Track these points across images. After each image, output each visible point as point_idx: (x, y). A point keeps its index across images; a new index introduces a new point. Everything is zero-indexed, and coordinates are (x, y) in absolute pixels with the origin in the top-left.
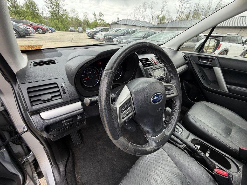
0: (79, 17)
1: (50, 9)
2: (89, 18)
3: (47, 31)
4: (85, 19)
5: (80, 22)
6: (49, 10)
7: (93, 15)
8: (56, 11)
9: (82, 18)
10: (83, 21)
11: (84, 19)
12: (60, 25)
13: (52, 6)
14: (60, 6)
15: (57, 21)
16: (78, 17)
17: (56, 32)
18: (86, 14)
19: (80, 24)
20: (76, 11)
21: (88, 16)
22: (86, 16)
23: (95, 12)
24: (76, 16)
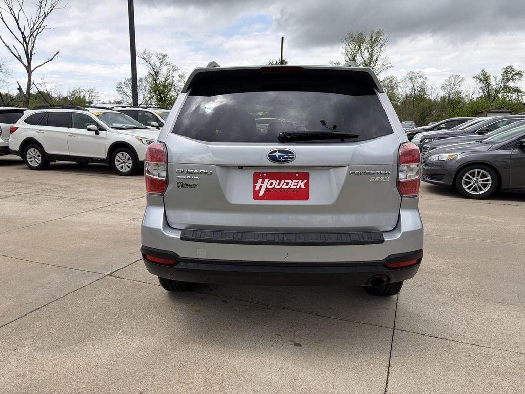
0: (428, 92)
4: (447, 95)
5: (426, 105)
7: (479, 81)
9: (438, 93)
11: (442, 94)
16: (423, 93)
18: (454, 80)
20: (422, 77)
21: (460, 86)
22: (452, 86)
23: (487, 70)
24: (419, 91)
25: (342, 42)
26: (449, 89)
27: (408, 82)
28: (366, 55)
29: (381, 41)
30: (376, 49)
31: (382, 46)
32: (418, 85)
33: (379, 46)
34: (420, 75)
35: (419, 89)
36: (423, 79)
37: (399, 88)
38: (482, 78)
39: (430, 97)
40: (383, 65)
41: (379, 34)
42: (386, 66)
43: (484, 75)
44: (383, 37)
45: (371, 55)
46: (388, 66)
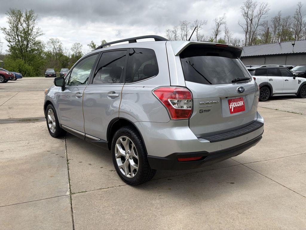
0: (64, 52)
1: (12, 44)
2: (82, 52)
3: (11, 78)
4: (75, 54)
5: (64, 59)
6: (10, 45)
7: (91, 47)
8: (22, 45)
9: (70, 52)
10: (71, 57)
11: (72, 53)
12: (27, 67)
13: (17, 38)
14: (32, 37)
15: (21, 61)
16: (61, 51)
17: (23, 78)
18: (77, 46)
19: (65, 62)
20: (58, 42)
21: (81, 49)
22: (77, 49)
23: (94, 42)
24: (58, 50)
25: (6, 14)
26: (75, 50)
27: (51, 45)
28: (25, 25)
29: (33, 17)
30: (31, 22)
31: (34, 20)
32: (57, 47)
33: (32, 20)
34: (57, 41)
35: (58, 49)
36: (59, 44)
37: (46, 48)
38: (92, 45)
39: (65, 54)
40: (37, 33)
41: (31, 12)
42: (39, 33)
43: (93, 44)
44: (35, 15)
45: (28, 25)
46: (41, 33)
